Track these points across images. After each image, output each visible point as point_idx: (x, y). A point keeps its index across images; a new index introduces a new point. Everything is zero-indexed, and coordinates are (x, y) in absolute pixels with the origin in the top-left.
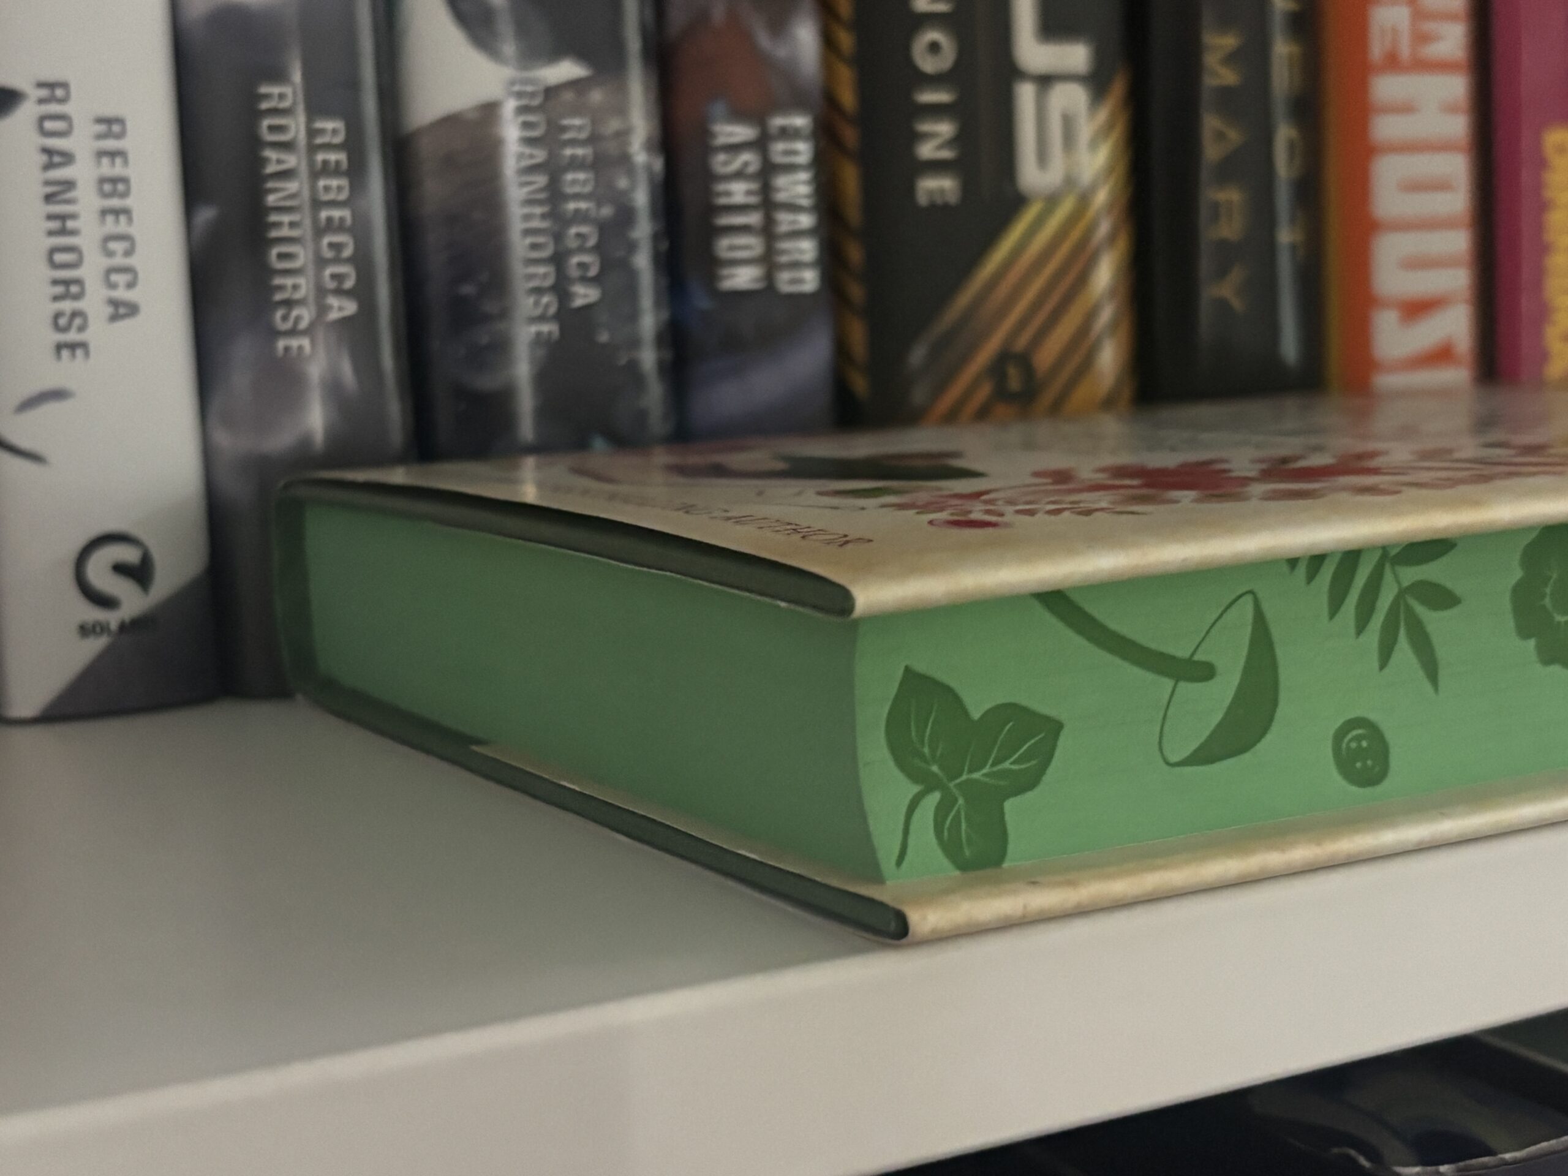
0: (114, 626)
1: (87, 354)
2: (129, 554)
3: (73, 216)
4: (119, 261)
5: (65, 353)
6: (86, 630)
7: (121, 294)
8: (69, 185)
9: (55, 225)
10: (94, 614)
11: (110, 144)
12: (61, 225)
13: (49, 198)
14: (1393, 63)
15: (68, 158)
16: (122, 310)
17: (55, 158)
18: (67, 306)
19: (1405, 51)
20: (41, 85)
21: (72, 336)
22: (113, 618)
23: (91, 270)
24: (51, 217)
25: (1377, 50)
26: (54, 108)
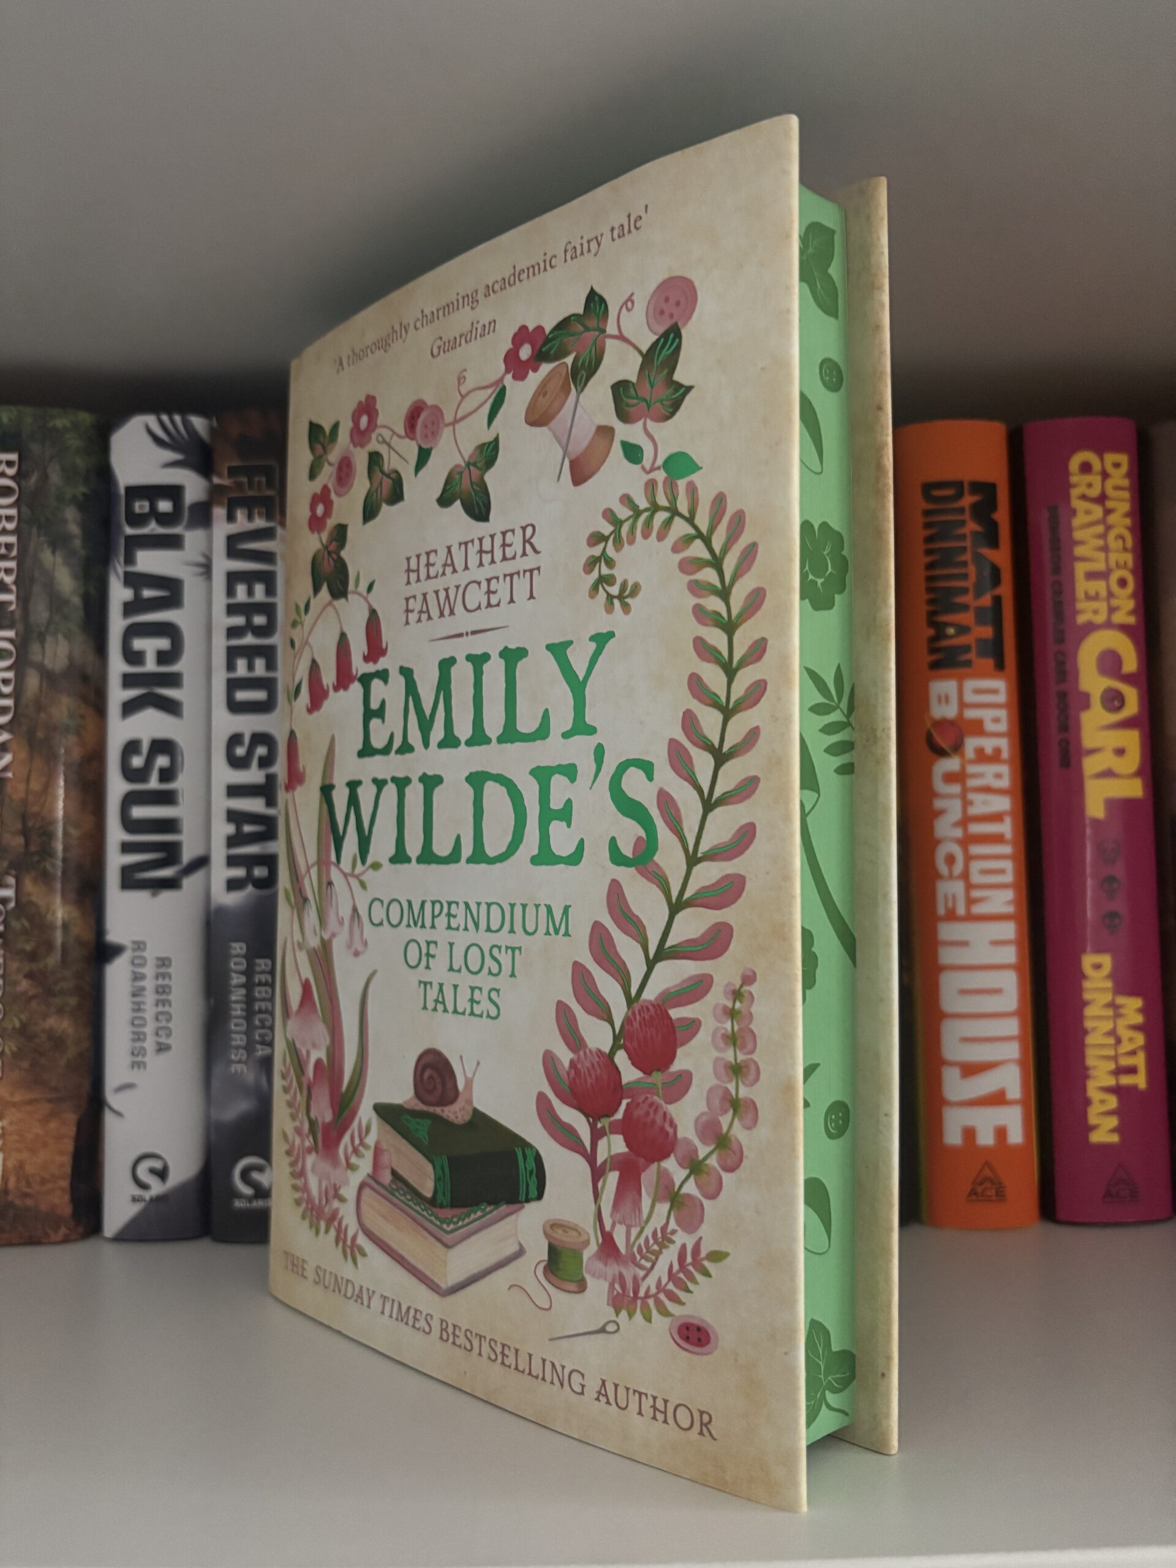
0: (147, 1198)
1: (145, 1067)
2: (157, 1165)
3: (144, 1003)
4: (164, 1024)
5: (136, 1069)
6: (135, 1199)
7: (163, 1040)
8: (143, 989)
9: (136, 1007)
10: (137, 1191)
11: (163, 970)
12: (138, 1008)
13: (134, 995)
14: (952, 916)
15: (142, 977)
16: (162, 1048)
17: (137, 977)
18: (138, 1044)
19: (961, 910)
20: (134, 942)
21: (139, 1059)
22: (147, 1195)
23: (149, 1029)
24: (134, 1003)
25: (941, 911)
26: (138, 953)
